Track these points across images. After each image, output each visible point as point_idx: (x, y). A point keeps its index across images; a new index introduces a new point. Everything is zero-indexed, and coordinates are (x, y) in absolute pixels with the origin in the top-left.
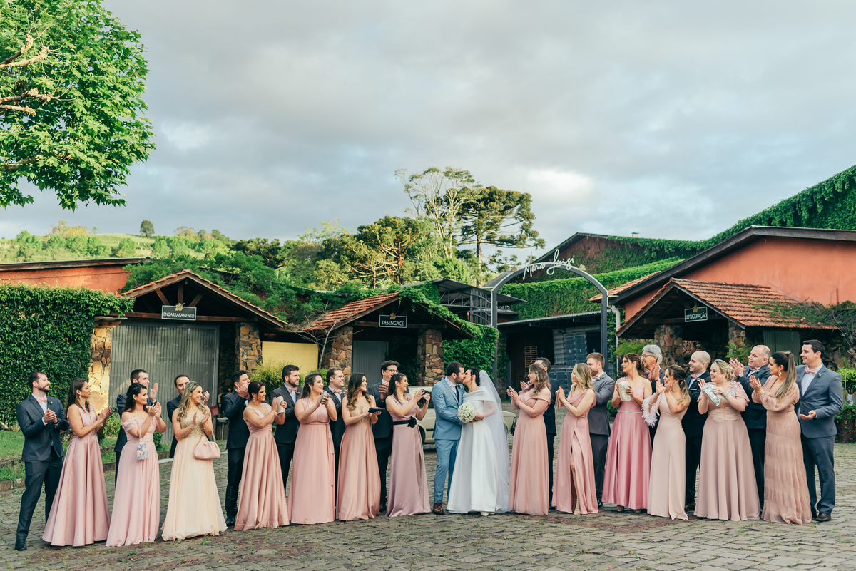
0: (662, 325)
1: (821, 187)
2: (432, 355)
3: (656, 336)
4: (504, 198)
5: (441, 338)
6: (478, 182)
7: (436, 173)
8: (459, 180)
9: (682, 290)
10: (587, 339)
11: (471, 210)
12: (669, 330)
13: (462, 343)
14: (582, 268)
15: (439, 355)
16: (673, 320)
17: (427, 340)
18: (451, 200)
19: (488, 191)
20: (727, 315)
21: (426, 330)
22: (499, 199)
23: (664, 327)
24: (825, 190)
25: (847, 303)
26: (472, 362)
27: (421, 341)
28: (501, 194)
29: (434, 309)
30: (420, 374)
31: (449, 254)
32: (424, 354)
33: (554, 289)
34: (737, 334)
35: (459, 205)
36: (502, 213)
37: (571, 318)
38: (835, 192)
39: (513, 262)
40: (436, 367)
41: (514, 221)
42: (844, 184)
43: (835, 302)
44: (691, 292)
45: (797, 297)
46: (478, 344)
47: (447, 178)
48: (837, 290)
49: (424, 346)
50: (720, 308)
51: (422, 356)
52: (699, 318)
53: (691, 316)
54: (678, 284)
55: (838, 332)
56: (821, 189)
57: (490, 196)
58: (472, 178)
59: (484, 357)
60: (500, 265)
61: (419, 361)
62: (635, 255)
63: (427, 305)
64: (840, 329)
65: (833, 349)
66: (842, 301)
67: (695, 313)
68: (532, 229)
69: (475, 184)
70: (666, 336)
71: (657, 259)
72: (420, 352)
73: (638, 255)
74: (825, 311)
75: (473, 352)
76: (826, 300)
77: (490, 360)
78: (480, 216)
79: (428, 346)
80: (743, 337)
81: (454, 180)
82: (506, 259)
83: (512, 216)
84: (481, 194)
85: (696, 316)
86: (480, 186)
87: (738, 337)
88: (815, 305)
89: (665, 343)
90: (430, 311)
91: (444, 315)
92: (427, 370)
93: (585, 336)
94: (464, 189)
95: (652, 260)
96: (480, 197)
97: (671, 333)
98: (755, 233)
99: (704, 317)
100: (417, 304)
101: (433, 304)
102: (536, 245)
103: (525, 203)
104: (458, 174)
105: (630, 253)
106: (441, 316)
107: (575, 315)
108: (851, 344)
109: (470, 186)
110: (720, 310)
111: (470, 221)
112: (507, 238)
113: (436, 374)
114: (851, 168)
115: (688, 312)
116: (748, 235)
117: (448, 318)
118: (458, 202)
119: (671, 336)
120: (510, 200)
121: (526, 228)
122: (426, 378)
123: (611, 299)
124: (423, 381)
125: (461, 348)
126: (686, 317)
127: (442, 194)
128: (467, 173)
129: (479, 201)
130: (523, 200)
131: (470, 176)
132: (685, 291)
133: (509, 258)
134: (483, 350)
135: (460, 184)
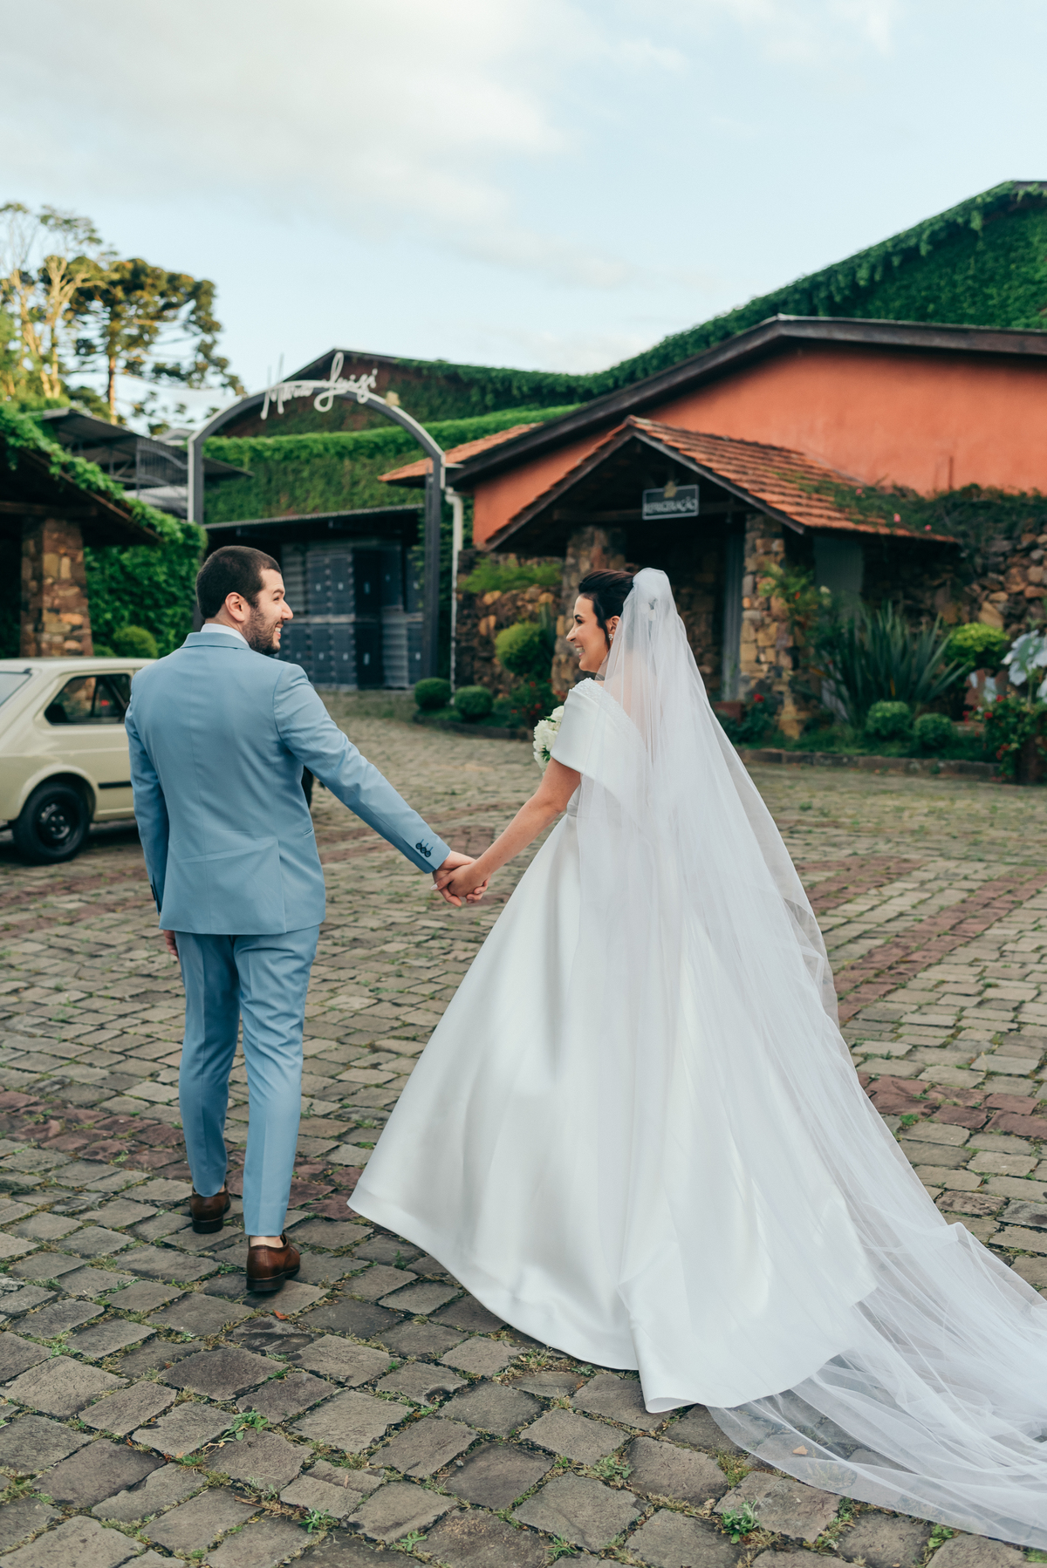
0: (587, 524)
1: (830, 273)
2: (58, 581)
3: (570, 550)
4: (163, 285)
5: (80, 542)
6: (111, 245)
7: (20, 215)
8: (70, 236)
9: (654, 444)
10: (355, 563)
11: (96, 305)
12: (601, 537)
13: (125, 557)
14: (392, 401)
15: (75, 582)
16: (613, 515)
17: (47, 543)
18: (56, 278)
19: (130, 266)
20: (763, 502)
21: (41, 519)
22: (153, 286)
23: (590, 529)
24: (837, 280)
25: (973, 489)
26: (148, 602)
27: (30, 545)
28: (156, 274)
29: (66, 467)
30: (30, 628)
31: (52, 388)
32: (39, 576)
33: (304, 455)
34: (764, 545)
35: (70, 290)
36: (159, 316)
37: (326, 520)
38: (854, 285)
39: (179, 416)
40: (69, 610)
41: (180, 333)
42: (873, 269)
43: (943, 485)
44: (675, 450)
45: (861, 473)
46: (161, 562)
47: (43, 230)
48: (951, 461)
49: (37, 558)
50: (746, 485)
51: (33, 584)
52: (678, 511)
53: (658, 507)
54: (643, 432)
55: (955, 548)
56: (829, 279)
57: (135, 278)
58: (96, 235)
59: (174, 589)
60: (155, 421)
61: (25, 595)
62: (450, 400)
63: (46, 456)
64: (960, 541)
65: (936, 583)
66: (958, 485)
67: (669, 499)
68: (217, 352)
69: (104, 248)
70: (595, 550)
71: (496, 407)
72: (27, 572)
73: (456, 400)
74: (920, 505)
75: (150, 579)
76: (924, 481)
77: (187, 597)
78: (115, 316)
79: (49, 559)
80: (777, 554)
81: (58, 235)
82: (165, 409)
83: (177, 323)
84: (116, 270)
85: (671, 506)
86: (115, 253)
87: (767, 553)
88: (902, 492)
89: (592, 565)
90: (54, 470)
91: (89, 484)
92: (46, 617)
93: (349, 558)
94: (80, 260)
95: (485, 410)
96: (116, 276)
97: (605, 543)
98: (785, 331)
99: (691, 507)
100: (21, 451)
101: (60, 453)
102: (224, 386)
103: (204, 299)
104: (68, 223)
105: (440, 394)
106: (83, 486)
107: (334, 514)
108: (975, 571)
109: (92, 252)
110: (745, 491)
111: (92, 327)
112: (169, 366)
113: (68, 628)
114: (892, 239)
115: (652, 498)
116: (769, 336)
117: (99, 492)
118: (68, 282)
119: (605, 550)
120: (176, 289)
121: (205, 349)
122: (46, 637)
123: (449, 471)
124: (38, 644)
125: (123, 568)
126: (646, 508)
127: (34, 266)
128: (88, 223)
129: (113, 283)
130: (200, 292)
131: (93, 231)
132: (661, 448)
133: (172, 407)
134: (172, 574)
135: (72, 244)
